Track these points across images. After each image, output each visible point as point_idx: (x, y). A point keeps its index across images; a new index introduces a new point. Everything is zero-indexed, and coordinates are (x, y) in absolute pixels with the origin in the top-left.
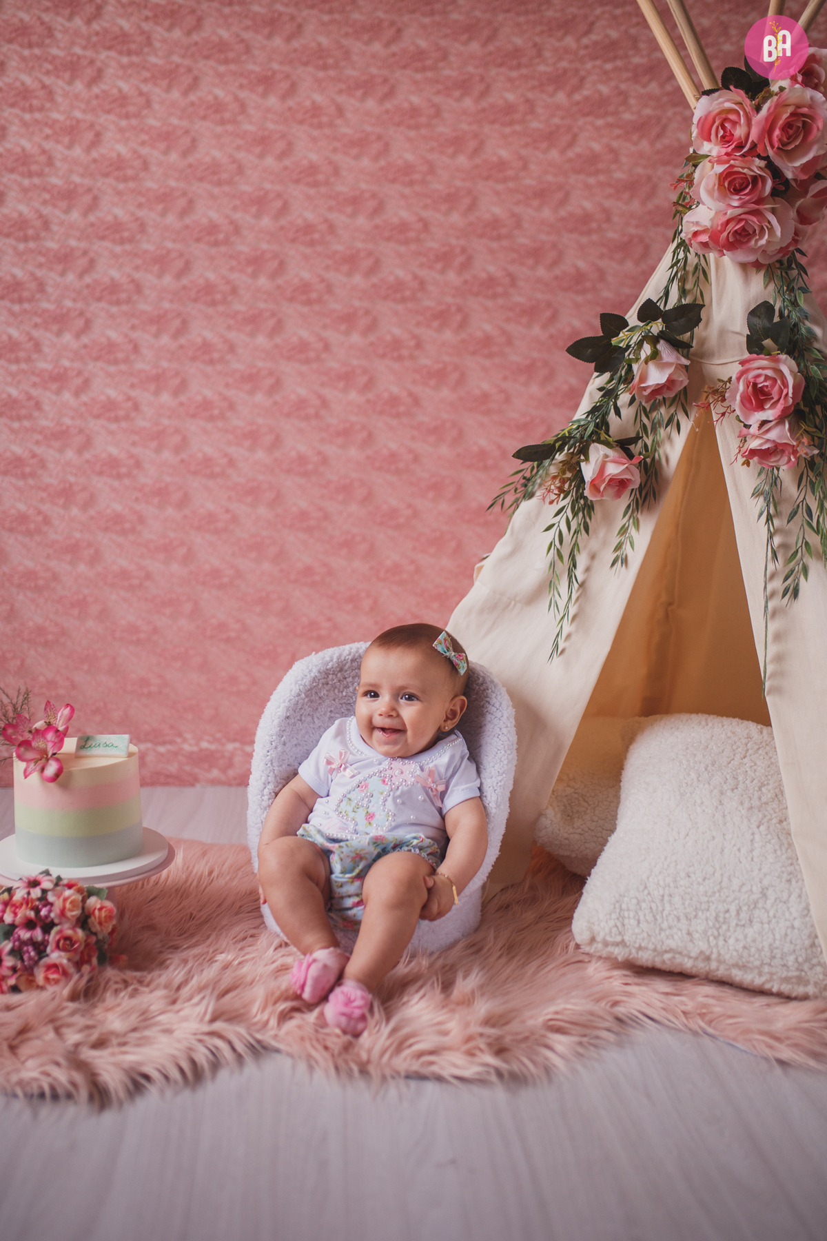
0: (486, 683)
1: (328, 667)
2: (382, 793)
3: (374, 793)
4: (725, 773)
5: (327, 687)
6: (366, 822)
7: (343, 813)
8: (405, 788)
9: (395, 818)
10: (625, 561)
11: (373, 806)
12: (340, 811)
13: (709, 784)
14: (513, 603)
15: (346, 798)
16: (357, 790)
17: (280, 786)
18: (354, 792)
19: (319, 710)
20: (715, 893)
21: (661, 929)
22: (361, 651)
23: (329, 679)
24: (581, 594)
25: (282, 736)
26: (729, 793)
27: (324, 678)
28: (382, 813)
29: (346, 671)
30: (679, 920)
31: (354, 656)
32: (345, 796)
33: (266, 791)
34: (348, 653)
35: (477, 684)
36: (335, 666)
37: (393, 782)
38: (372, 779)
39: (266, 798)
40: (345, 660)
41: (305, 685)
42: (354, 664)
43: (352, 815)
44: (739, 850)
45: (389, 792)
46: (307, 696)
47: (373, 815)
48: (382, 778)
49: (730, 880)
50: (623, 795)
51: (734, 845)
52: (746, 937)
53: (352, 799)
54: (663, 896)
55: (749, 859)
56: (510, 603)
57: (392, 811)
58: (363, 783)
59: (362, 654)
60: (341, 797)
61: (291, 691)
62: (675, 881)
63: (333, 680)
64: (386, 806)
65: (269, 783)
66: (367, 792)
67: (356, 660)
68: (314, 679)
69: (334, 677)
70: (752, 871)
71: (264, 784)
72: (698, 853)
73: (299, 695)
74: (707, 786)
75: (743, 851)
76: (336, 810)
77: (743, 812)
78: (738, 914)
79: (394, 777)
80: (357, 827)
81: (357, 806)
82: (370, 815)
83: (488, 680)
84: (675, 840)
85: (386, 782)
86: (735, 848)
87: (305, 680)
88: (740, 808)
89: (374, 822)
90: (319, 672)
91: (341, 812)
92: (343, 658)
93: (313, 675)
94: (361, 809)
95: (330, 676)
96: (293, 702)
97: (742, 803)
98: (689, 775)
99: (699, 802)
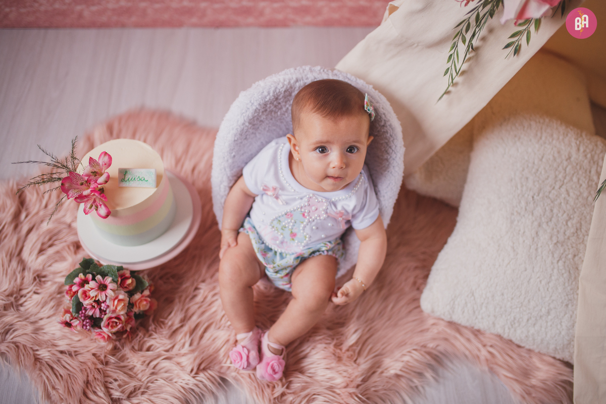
0: (386, 127)
1: (266, 100)
2: (302, 223)
4: (546, 204)
5: (265, 114)
6: (290, 238)
8: (319, 221)
10: (517, 51)
11: (296, 229)
13: (533, 214)
14: (416, 45)
15: (277, 220)
16: (285, 216)
17: (233, 182)
18: (283, 217)
19: (260, 128)
20: (517, 307)
21: (476, 318)
22: (292, 82)
23: (267, 108)
24: (473, 57)
25: (232, 153)
26: (544, 226)
27: (264, 108)
28: (302, 234)
29: (280, 99)
30: (489, 316)
31: (287, 87)
34: (282, 86)
35: (380, 125)
36: (271, 99)
37: (311, 215)
40: (279, 92)
41: (248, 116)
42: (286, 94)
44: (541, 281)
45: (308, 222)
46: (250, 123)
47: (296, 234)
48: (302, 213)
49: (529, 301)
50: (470, 177)
51: (539, 277)
52: (528, 332)
53: (281, 221)
54: (482, 303)
55: (546, 289)
56: (413, 45)
57: (309, 234)
58: (289, 213)
59: (292, 85)
60: (274, 218)
61: (238, 121)
62: (493, 296)
63: (270, 107)
66: (292, 219)
67: (288, 90)
68: (256, 110)
69: (271, 105)
70: (545, 297)
72: (513, 280)
73: (243, 124)
74: (530, 216)
75: (543, 283)
77: (551, 246)
78: (528, 320)
79: (311, 212)
81: (285, 227)
82: (293, 234)
83: (388, 124)
84: (500, 266)
86: (538, 280)
87: (248, 113)
88: (550, 243)
89: (296, 239)
90: (259, 104)
92: (278, 91)
93: (254, 108)
94: (287, 229)
95: (268, 106)
96: (239, 130)
97: (551, 237)
98: (520, 202)
99: (522, 231)
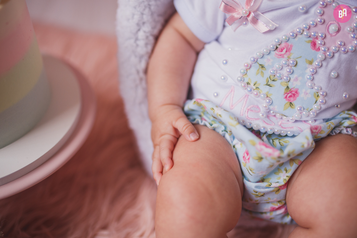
2: (311, 63)
3: (298, 60)
6: (285, 101)
7: (252, 84)
8: (344, 57)
9: (326, 98)
11: (296, 79)
12: (246, 80)
15: (257, 65)
16: (273, 53)
18: (269, 57)
28: (309, 91)
32: (255, 61)
33: (141, 34)
37: (328, 45)
38: (296, 39)
39: (141, 43)
43: (265, 89)
45: (322, 61)
47: (296, 92)
48: (311, 39)
53: (266, 65)
57: (324, 89)
58: (283, 45)
60: (249, 62)
64: (315, 81)
65: (144, 23)
66: (289, 58)
71: (138, 24)
76: (242, 80)
79: (328, 36)
80: (271, 107)
81: (272, 78)
82: (291, 91)
85: (318, 46)
89: (297, 104)
91: (248, 83)
94: (279, 82)
